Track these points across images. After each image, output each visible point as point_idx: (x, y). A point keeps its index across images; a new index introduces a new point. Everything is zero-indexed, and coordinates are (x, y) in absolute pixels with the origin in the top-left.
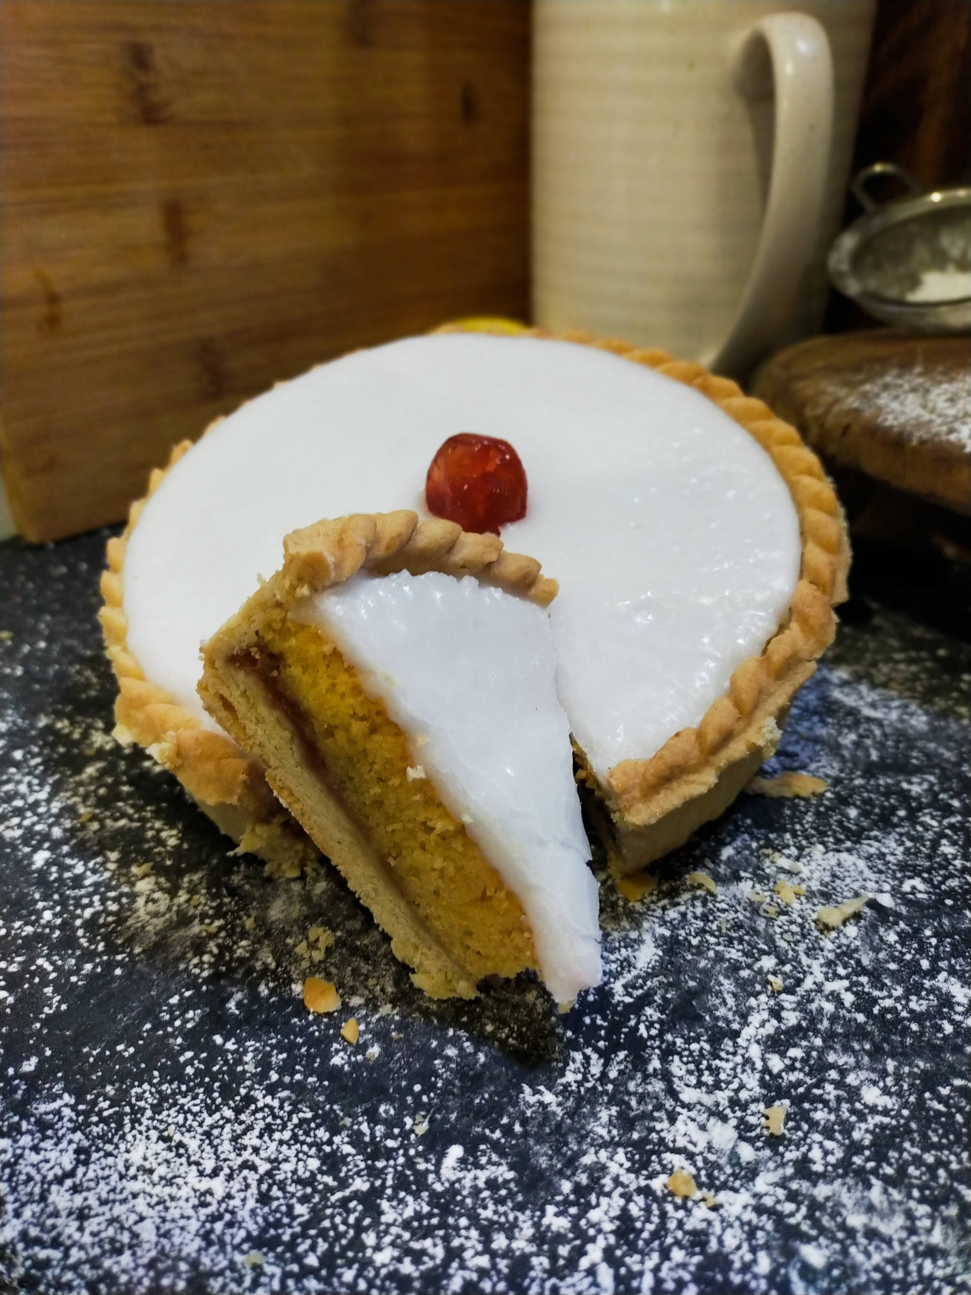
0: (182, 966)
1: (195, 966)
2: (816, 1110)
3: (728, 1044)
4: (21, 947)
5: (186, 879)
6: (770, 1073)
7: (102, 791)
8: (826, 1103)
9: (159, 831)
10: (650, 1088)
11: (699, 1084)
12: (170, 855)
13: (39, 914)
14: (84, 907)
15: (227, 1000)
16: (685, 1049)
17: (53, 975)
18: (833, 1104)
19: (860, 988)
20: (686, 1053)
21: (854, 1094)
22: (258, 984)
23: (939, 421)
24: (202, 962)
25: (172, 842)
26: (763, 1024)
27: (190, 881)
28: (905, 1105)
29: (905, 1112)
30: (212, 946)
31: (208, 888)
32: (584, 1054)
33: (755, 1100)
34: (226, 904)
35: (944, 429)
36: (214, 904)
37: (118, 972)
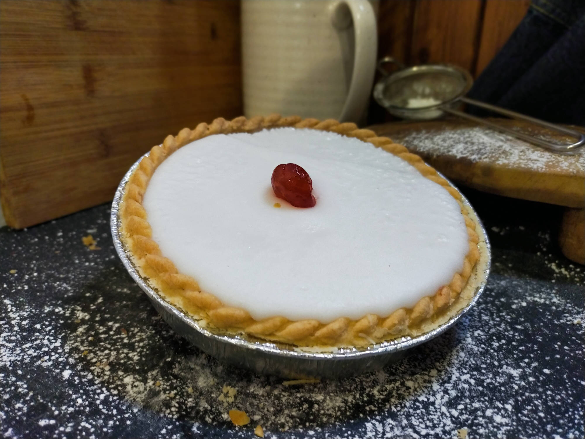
0: (162, 415)
1: (169, 414)
2: (479, 429)
3: (431, 408)
4: (70, 418)
5: (149, 374)
6: (454, 417)
7: (90, 338)
8: (482, 425)
9: (127, 354)
10: (406, 432)
11: (427, 427)
12: (137, 364)
13: (75, 401)
14: (99, 394)
15: (192, 427)
16: (415, 413)
17: (92, 430)
18: (485, 425)
19: (475, 377)
20: (416, 415)
21: (491, 420)
22: (205, 418)
23: (442, 148)
24: (172, 412)
25: (136, 358)
26: (442, 398)
27: (152, 375)
28: (513, 421)
29: (514, 423)
30: (174, 403)
31: (163, 377)
32: (372, 423)
33: (453, 430)
34: (174, 383)
35: (446, 151)
36: (168, 384)
37: (128, 422)
